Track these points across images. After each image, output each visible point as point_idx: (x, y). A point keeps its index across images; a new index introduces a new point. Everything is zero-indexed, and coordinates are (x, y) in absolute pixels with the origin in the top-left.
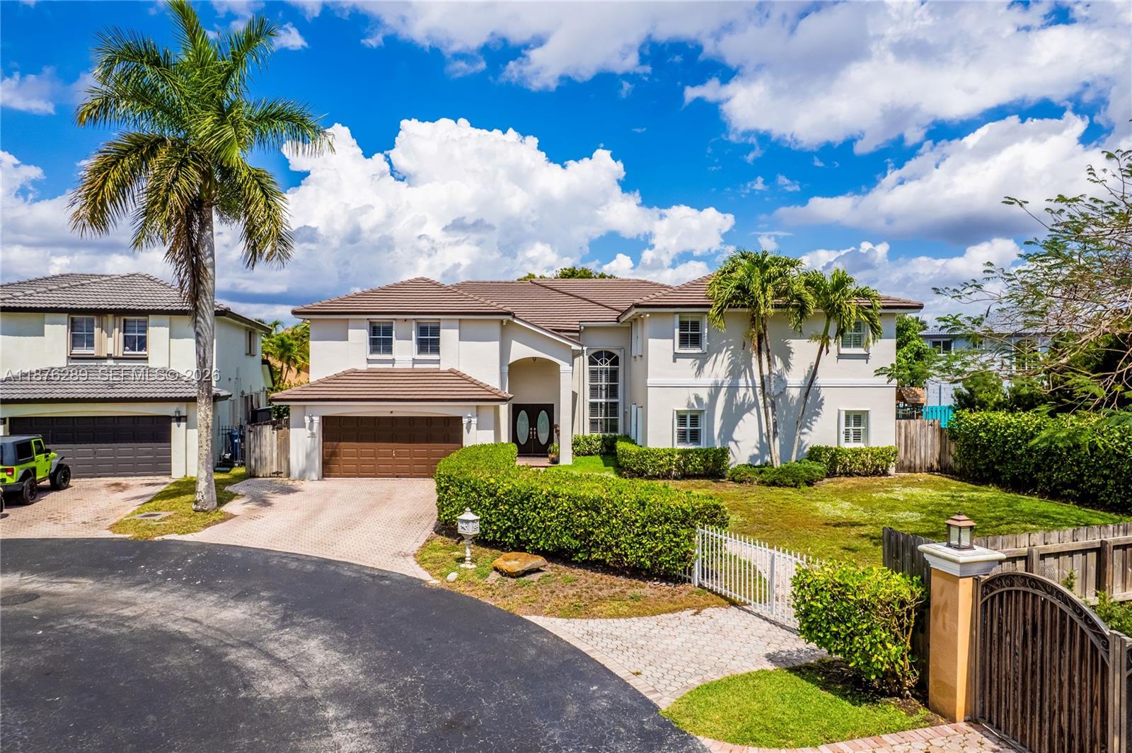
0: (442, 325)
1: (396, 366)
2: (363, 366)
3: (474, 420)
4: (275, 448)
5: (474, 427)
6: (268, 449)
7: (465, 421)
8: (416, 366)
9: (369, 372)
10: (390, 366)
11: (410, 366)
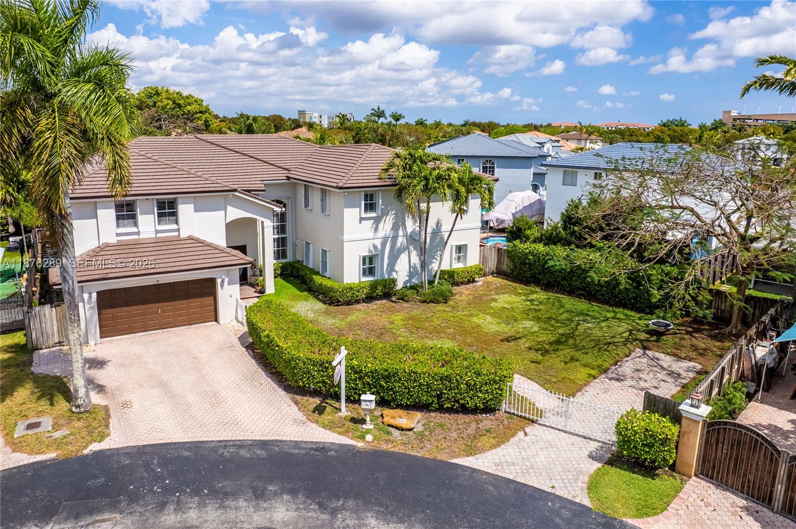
0: (179, 201)
1: (142, 236)
2: (113, 240)
3: (227, 280)
4: (55, 322)
5: (226, 284)
6: (49, 324)
7: (219, 281)
8: (159, 235)
9: (120, 245)
10: (136, 237)
11: (153, 235)
